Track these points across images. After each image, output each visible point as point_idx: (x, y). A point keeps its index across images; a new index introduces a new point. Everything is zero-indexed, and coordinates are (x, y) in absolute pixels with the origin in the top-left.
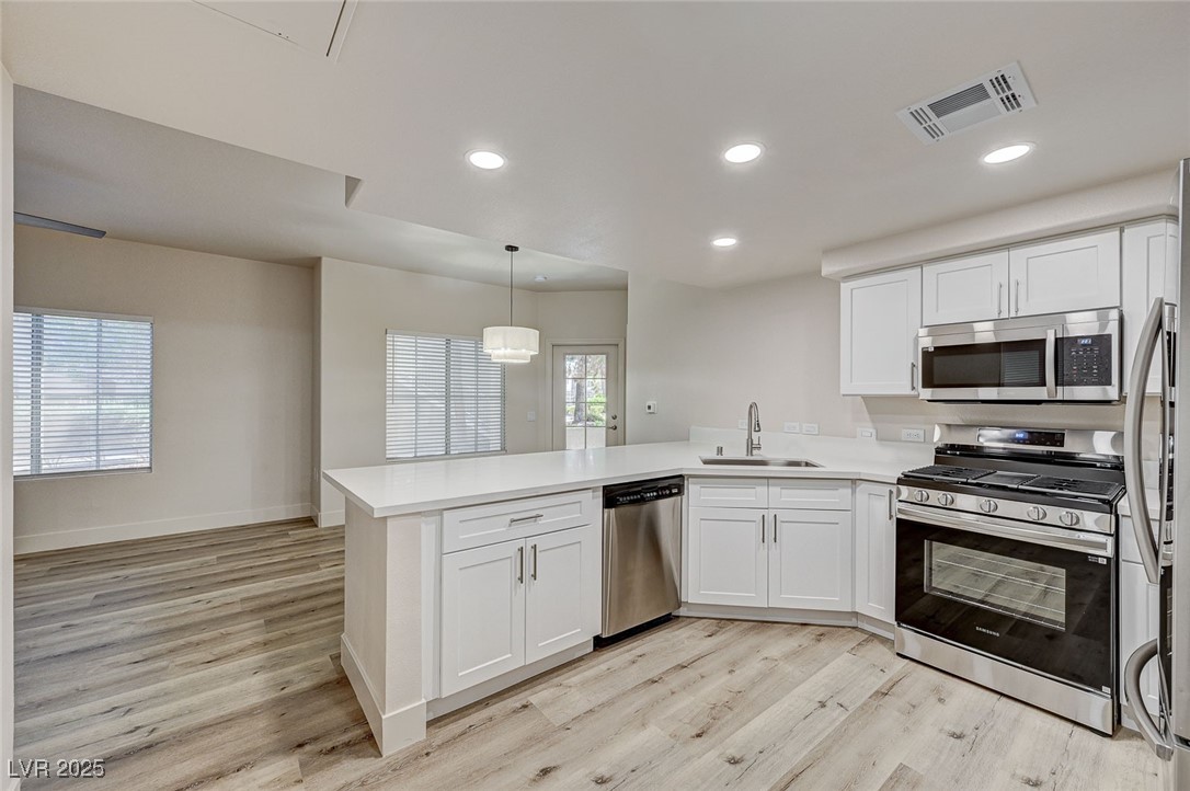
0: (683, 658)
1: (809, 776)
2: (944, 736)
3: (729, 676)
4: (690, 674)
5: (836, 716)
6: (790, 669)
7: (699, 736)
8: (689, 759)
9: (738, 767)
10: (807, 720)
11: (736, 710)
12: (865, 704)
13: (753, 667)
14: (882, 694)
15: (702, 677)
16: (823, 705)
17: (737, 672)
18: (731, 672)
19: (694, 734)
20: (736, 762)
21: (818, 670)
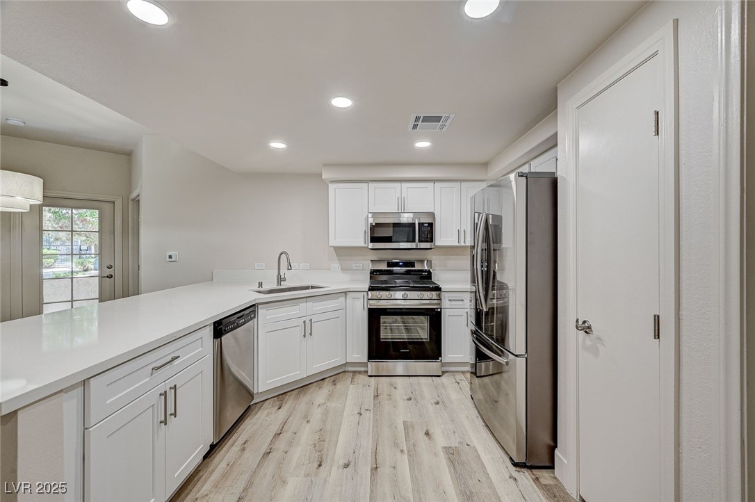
0: (274, 429)
1: (380, 449)
2: (406, 402)
3: (308, 425)
4: (286, 436)
5: (368, 416)
6: (334, 405)
7: (320, 465)
8: (325, 481)
9: (350, 466)
10: (360, 424)
11: (327, 440)
12: (374, 404)
13: (317, 414)
14: (376, 396)
15: (295, 433)
16: (361, 414)
17: (311, 420)
18: (308, 422)
19: (316, 466)
20: (348, 466)
21: (346, 398)
